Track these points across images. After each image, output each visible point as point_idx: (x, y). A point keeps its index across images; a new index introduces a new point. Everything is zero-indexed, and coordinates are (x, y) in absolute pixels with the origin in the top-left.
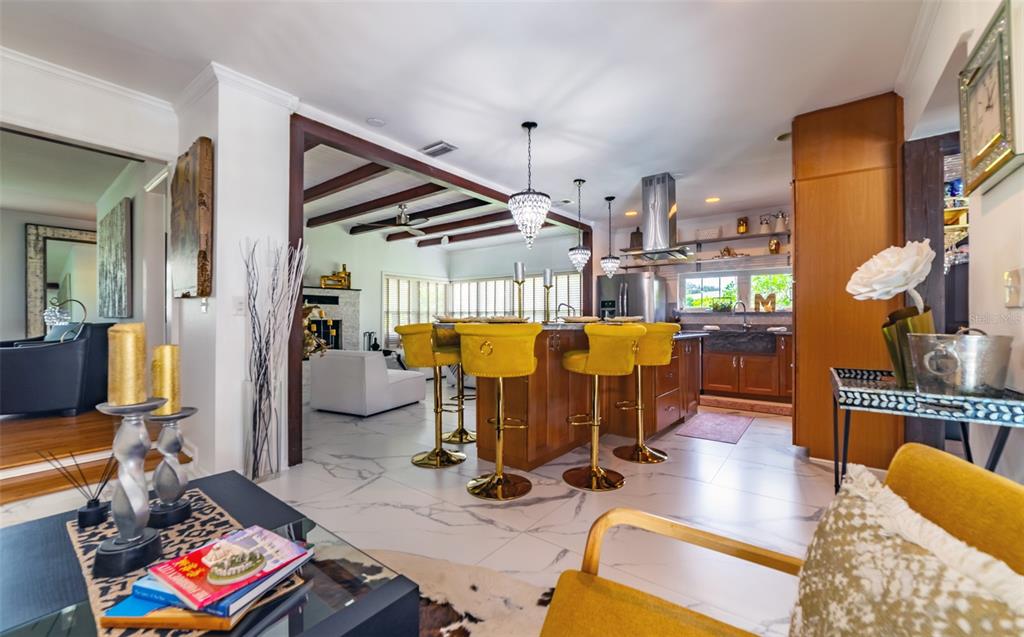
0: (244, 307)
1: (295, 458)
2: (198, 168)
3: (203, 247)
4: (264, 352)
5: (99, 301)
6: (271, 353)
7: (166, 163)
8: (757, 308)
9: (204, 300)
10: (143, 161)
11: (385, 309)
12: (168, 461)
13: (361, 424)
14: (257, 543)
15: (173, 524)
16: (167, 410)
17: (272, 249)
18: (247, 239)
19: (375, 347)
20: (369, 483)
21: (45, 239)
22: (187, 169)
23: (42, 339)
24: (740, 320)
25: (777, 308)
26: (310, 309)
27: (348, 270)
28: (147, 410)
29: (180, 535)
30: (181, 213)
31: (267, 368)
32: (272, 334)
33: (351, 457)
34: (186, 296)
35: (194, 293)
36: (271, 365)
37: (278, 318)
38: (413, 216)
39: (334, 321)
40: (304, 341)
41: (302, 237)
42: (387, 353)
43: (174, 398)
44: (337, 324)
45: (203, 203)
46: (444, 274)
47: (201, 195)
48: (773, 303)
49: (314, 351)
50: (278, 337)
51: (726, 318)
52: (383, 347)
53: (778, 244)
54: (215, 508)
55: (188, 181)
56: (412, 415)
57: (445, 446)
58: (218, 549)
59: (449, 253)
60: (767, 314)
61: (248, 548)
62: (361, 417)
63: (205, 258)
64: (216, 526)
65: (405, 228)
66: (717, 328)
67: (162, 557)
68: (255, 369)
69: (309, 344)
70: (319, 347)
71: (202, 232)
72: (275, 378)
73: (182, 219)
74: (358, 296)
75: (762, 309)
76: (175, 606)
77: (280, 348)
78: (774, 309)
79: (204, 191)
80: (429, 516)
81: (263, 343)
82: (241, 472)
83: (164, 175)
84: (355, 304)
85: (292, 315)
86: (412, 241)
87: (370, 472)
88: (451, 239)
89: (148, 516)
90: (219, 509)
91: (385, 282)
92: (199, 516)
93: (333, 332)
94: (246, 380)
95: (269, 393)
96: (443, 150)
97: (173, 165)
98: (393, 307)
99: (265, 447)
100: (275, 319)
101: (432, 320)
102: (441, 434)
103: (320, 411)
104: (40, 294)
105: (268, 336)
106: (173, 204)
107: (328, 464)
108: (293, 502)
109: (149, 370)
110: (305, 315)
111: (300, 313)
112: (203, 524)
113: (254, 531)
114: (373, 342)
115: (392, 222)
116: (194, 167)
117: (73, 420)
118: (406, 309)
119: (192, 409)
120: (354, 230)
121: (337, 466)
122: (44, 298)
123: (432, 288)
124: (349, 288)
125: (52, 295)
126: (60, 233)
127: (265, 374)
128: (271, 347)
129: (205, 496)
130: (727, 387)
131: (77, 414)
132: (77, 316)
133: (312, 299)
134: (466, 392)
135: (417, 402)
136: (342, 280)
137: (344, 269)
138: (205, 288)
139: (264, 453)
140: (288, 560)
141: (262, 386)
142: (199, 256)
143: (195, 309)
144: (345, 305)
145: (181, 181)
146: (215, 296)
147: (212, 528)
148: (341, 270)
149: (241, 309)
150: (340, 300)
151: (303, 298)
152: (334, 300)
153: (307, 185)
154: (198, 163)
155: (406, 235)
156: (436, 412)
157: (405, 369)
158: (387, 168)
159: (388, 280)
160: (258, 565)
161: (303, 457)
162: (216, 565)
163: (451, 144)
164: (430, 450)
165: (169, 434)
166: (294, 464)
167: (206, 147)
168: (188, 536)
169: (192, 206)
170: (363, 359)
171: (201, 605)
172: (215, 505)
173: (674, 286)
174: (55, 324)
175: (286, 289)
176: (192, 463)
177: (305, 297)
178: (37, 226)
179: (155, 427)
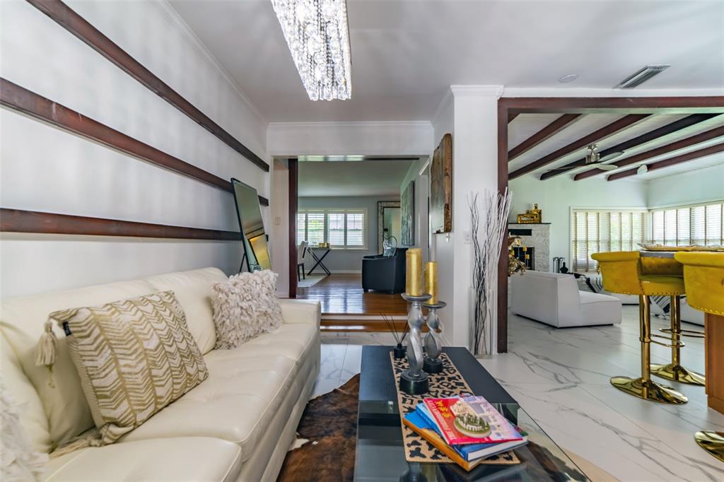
0: (470, 238)
1: (502, 348)
2: (444, 153)
3: (447, 202)
4: (482, 269)
5: (401, 237)
6: (487, 270)
7: (428, 156)
9: (447, 234)
10: (418, 159)
11: (573, 238)
12: (432, 333)
13: (554, 333)
14: (483, 412)
15: (434, 373)
16: (431, 302)
17: (487, 197)
18: (472, 193)
19: (564, 270)
20: (565, 388)
21: (384, 207)
22: (438, 156)
23: (382, 255)
26: (513, 239)
27: (539, 209)
28: (423, 300)
29: (438, 382)
30: (436, 183)
31: (484, 281)
32: (487, 255)
33: (546, 359)
34: (438, 232)
35: (442, 231)
36: (486, 277)
37: (492, 245)
38: (604, 153)
39: (528, 248)
40: (509, 262)
41: (507, 186)
42: (577, 276)
43: (434, 295)
44: (530, 250)
45: (447, 175)
46: (641, 202)
47: (446, 170)
49: (516, 271)
50: (491, 258)
52: (571, 270)
54: (455, 371)
55: (439, 163)
56: (607, 336)
57: (653, 378)
58: (460, 405)
59: (647, 182)
61: (478, 413)
62: (554, 327)
63: (448, 208)
64: (457, 384)
65: (594, 166)
67: (429, 392)
68: (476, 280)
69: (512, 265)
70: (519, 267)
71: (447, 193)
72: (489, 288)
73: (436, 187)
74: (549, 228)
76: (436, 432)
77: (492, 266)
79: (447, 167)
80: (640, 448)
81: (482, 263)
82: (467, 348)
83: (428, 163)
84: (546, 235)
85: (501, 243)
86: (602, 176)
87: (566, 379)
88: (650, 167)
89: (423, 364)
90: (458, 373)
91: (573, 216)
92: (447, 373)
93: (528, 257)
94: (471, 287)
95: (485, 298)
96: (650, 74)
97: (432, 157)
98: (581, 236)
99: (483, 335)
100: (490, 246)
101: (636, 248)
102: (649, 364)
103: (518, 315)
104: (382, 234)
105: (485, 258)
106: (432, 179)
107: (527, 360)
108: (502, 381)
109: (423, 275)
110: (510, 244)
111: (507, 242)
112: (450, 379)
113: (480, 400)
114: (562, 266)
115: (581, 162)
116: (442, 154)
117: (392, 296)
118: (595, 238)
119: (444, 303)
120: (544, 177)
121: (535, 363)
122: (383, 236)
123: (626, 218)
124: (540, 223)
125: (386, 234)
126: (389, 204)
127: (483, 284)
128: (487, 266)
129: (450, 361)
131: (394, 293)
132: (394, 245)
133: (514, 232)
134: (683, 327)
135: (612, 325)
136: (535, 217)
137: (536, 207)
138: (448, 228)
139: (482, 339)
140: (508, 438)
141: (481, 293)
142: (445, 207)
143: (443, 239)
144: (537, 235)
145: (436, 164)
146: (453, 232)
147: (454, 384)
148: (533, 209)
149: (468, 240)
150: (533, 232)
151: (508, 231)
152: (528, 232)
153: (510, 147)
154: (444, 151)
155: (598, 171)
156: (643, 341)
157: (595, 291)
158: (579, 115)
159: (576, 213)
160: (485, 431)
161: (508, 348)
162: (459, 416)
163: (658, 65)
164: (634, 378)
165: (433, 315)
166: (502, 352)
167: (449, 138)
168: (441, 384)
169: (442, 178)
170: (556, 279)
171: (451, 442)
172: (455, 368)
174: (387, 248)
175: (496, 225)
176: (441, 334)
177: (510, 230)
178: (381, 202)
179: (426, 310)
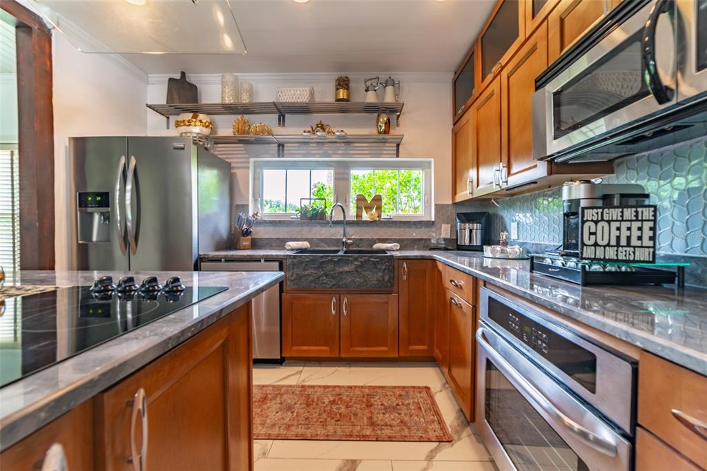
8: (359, 216)
24: (337, 233)
25: (384, 216)
48: (379, 208)
51: (318, 228)
53: (388, 123)
60: (373, 223)
66: (306, 244)
75: (365, 216)
78: (379, 216)
130: (323, 350)
173: (246, 177)
